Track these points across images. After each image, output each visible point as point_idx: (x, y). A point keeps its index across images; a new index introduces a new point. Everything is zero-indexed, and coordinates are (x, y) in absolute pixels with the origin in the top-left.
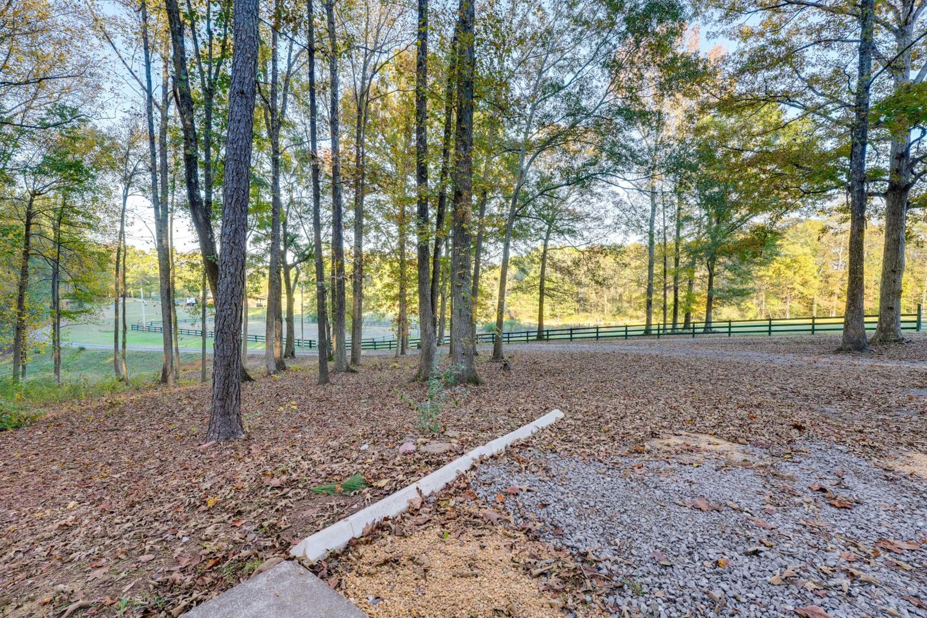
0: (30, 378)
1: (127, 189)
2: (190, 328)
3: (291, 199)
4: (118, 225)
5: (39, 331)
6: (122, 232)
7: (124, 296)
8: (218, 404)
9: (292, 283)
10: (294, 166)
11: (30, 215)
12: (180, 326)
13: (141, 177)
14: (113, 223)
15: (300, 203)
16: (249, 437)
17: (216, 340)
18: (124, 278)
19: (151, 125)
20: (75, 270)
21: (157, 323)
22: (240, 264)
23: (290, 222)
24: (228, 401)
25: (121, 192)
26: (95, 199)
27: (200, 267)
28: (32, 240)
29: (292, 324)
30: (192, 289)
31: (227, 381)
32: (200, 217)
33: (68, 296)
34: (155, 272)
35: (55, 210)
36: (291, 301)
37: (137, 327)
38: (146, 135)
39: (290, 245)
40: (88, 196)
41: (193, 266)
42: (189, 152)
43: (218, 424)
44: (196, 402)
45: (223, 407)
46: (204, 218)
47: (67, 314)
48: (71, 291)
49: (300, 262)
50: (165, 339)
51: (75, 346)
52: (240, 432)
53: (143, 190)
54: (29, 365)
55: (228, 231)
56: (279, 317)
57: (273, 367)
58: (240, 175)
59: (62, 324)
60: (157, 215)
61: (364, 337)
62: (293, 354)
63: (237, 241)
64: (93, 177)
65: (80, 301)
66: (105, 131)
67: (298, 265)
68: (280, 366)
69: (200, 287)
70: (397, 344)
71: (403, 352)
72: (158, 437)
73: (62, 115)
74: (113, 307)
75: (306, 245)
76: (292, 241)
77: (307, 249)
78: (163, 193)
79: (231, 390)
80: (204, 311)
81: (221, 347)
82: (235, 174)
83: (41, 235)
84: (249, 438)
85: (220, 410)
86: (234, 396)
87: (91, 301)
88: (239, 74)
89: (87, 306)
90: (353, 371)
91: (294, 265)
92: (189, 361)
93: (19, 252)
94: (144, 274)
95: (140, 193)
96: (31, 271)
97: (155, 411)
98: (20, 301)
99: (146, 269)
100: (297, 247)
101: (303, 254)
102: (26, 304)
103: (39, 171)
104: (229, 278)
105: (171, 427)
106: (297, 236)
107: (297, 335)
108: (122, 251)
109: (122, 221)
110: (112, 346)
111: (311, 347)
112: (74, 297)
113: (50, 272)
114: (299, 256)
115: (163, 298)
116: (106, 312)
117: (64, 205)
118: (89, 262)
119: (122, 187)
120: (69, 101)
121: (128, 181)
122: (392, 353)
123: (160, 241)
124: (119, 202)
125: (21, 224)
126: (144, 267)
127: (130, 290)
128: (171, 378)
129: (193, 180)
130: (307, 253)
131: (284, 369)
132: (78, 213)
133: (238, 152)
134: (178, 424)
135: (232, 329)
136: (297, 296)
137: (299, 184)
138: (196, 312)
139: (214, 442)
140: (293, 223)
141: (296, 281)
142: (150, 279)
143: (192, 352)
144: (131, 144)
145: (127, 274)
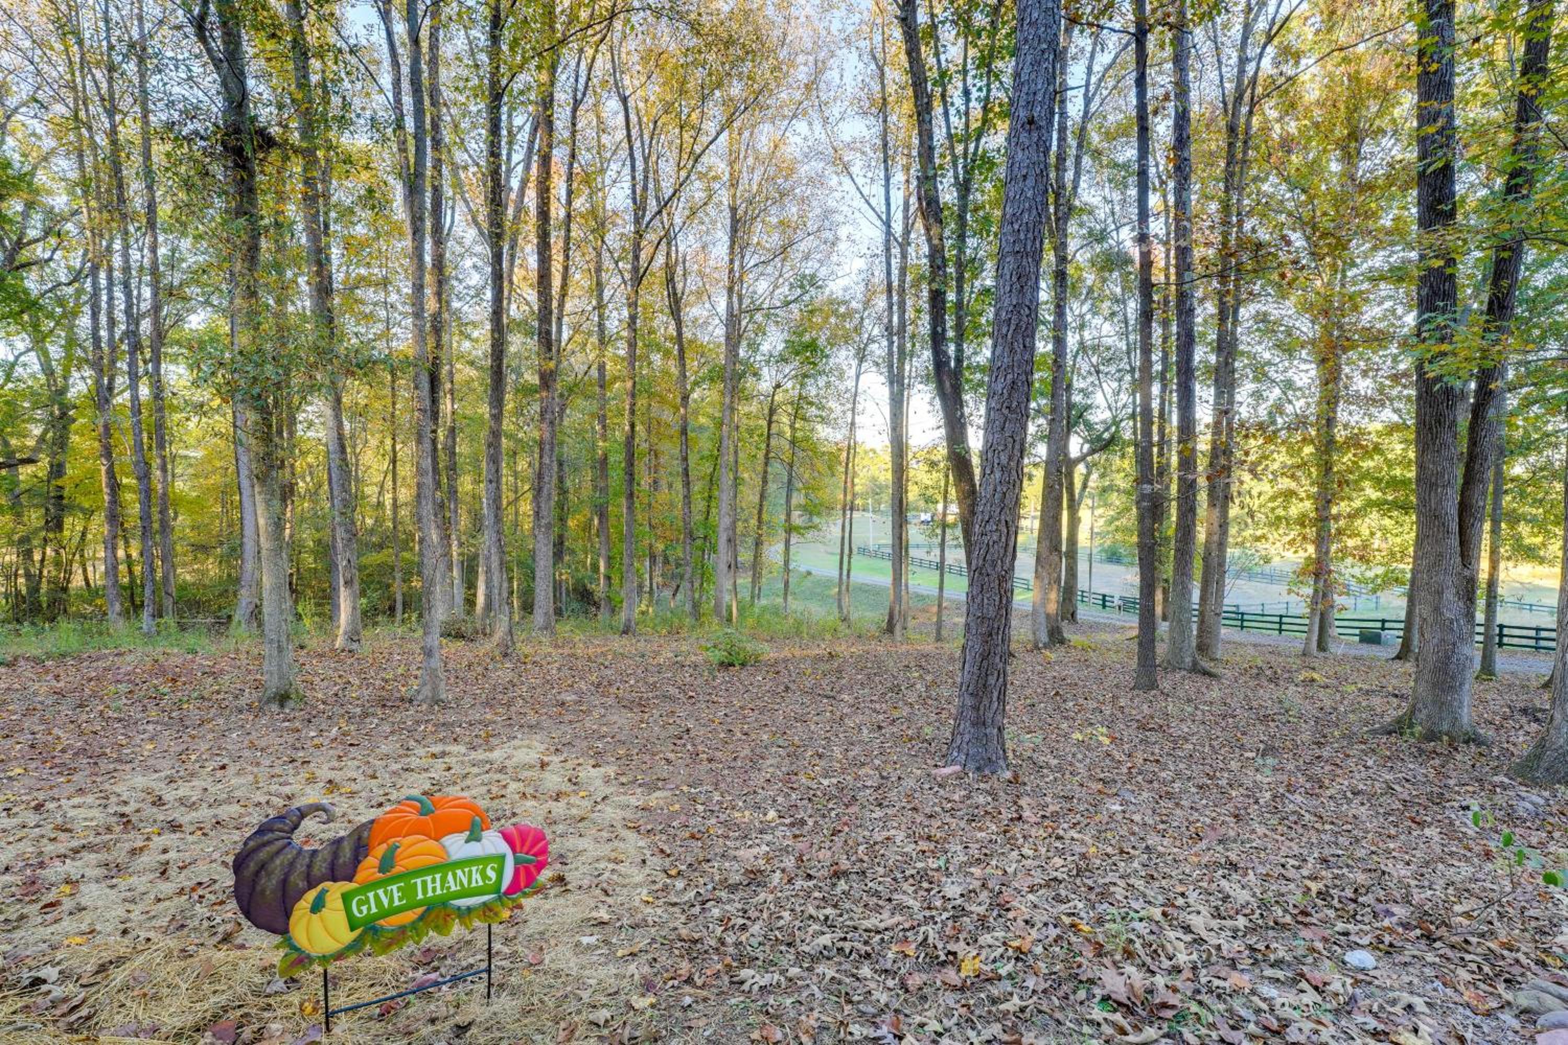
0: (764, 602)
1: (860, 365)
2: (925, 557)
3: (1082, 343)
4: (849, 414)
5: (773, 549)
6: (853, 424)
7: (852, 509)
8: (969, 701)
9: (1077, 491)
10: (1089, 283)
11: (772, 411)
12: (913, 552)
13: (874, 347)
14: (844, 412)
15: (1095, 348)
16: (1016, 777)
17: (971, 585)
18: (853, 485)
19: (889, 273)
20: (807, 476)
21: (885, 546)
22: (1017, 447)
23: (1078, 384)
24: (986, 702)
25: (852, 372)
26: (828, 385)
27: (942, 465)
28: (773, 442)
29: (1075, 563)
30: (929, 500)
31: (985, 663)
32: (947, 384)
33: (799, 506)
34: (886, 477)
35: (792, 403)
36: (1074, 522)
37: (863, 551)
38: (884, 287)
39: (1076, 423)
40: (822, 381)
41: (933, 464)
42: (935, 286)
43: (967, 737)
44: (929, 678)
45: (976, 708)
46: (952, 386)
47: (797, 529)
48: (802, 501)
49: (1093, 452)
50: (894, 570)
51: (803, 569)
52: (1001, 762)
53: (877, 364)
54: (764, 587)
55: (999, 387)
56: (1056, 548)
57: (1044, 637)
58: (1023, 280)
59: (793, 541)
60: (892, 393)
61: (1226, 601)
62: (1073, 615)
63: (1014, 404)
64: (827, 356)
65: (811, 514)
66: (840, 293)
67: (1089, 459)
68: (1056, 637)
69: (940, 498)
70: (1311, 625)
71: (1322, 647)
72: (880, 728)
73: (802, 287)
74: (840, 522)
75: (1104, 422)
76: (1081, 416)
77: (1107, 429)
78: (899, 360)
79: (992, 680)
80: (944, 532)
81: (978, 600)
82: (1014, 279)
83: (780, 434)
84: (1015, 780)
85: (970, 714)
86: (995, 694)
87: (819, 514)
88: (1025, 89)
89: (816, 520)
90: (1206, 673)
91: (1082, 459)
92: (920, 605)
93: (761, 455)
94: (874, 479)
95: (874, 369)
96: (770, 477)
97: (877, 679)
98: (760, 512)
99: (877, 474)
100: (1089, 426)
101: (1099, 438)
102: (765, 517)
103: (783, 359)
104: (998, 475)
105: (896, 714)
106: (1088, 407)
107: (1082, 583)
108: (851, 449)
109: (853, 410)
110: (836, 573)
111: (1104, 606)
112: (804, 508)
113: (785, 480)
114: (1091, 442)
115: (894, 511)
116: (833, 528)
117: (801, 397)
118: (821, 466)
119: (854, 363)
120: (809, 268)
121: (861, 356)
122: (1294, 641)
123: (894, 429)
124: (850, 384)
125: (764, 423)
126: (874, 471)
127: (858, 502)
128: (898, 628)
129: (939, 329)
130: (1106, 435)
131: (1062, 642)
132: (811, 404)
133: (1022, 236)
134: (905, 711)
135: (999, 568)
136: (1084, 514)
137: (1095, 314)
138: (933, 534)
139: (957, 768)
140: (1082, 385)
141: (1085, 486)
142: (880, 487)
143: (925, 593)
144: (867, 304)
145: (856, 481)
